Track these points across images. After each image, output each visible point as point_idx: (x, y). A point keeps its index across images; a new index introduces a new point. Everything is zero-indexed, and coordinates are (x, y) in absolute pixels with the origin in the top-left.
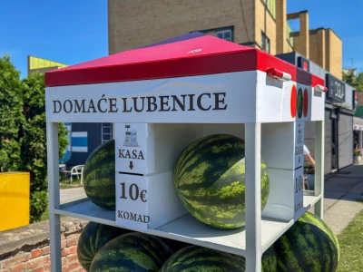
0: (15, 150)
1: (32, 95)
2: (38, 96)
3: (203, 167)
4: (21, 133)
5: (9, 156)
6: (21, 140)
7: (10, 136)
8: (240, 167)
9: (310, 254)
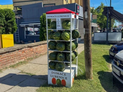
0: (3, 29)
1: (7, 15)
2: (9, 15)
3: (66, 23)
4: (5, 25)
5: (2, 31)
6: (5, 27)
7: (2, 26)
8: (70, 23)
9: (76, 34)
